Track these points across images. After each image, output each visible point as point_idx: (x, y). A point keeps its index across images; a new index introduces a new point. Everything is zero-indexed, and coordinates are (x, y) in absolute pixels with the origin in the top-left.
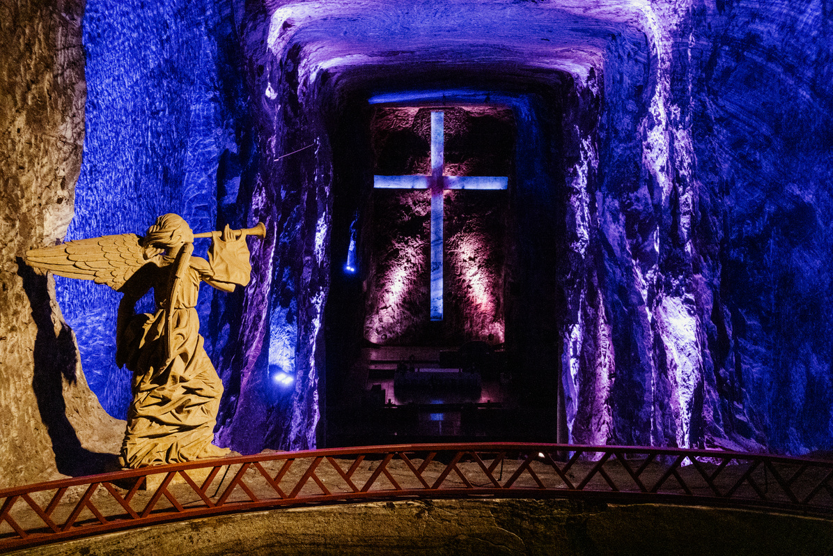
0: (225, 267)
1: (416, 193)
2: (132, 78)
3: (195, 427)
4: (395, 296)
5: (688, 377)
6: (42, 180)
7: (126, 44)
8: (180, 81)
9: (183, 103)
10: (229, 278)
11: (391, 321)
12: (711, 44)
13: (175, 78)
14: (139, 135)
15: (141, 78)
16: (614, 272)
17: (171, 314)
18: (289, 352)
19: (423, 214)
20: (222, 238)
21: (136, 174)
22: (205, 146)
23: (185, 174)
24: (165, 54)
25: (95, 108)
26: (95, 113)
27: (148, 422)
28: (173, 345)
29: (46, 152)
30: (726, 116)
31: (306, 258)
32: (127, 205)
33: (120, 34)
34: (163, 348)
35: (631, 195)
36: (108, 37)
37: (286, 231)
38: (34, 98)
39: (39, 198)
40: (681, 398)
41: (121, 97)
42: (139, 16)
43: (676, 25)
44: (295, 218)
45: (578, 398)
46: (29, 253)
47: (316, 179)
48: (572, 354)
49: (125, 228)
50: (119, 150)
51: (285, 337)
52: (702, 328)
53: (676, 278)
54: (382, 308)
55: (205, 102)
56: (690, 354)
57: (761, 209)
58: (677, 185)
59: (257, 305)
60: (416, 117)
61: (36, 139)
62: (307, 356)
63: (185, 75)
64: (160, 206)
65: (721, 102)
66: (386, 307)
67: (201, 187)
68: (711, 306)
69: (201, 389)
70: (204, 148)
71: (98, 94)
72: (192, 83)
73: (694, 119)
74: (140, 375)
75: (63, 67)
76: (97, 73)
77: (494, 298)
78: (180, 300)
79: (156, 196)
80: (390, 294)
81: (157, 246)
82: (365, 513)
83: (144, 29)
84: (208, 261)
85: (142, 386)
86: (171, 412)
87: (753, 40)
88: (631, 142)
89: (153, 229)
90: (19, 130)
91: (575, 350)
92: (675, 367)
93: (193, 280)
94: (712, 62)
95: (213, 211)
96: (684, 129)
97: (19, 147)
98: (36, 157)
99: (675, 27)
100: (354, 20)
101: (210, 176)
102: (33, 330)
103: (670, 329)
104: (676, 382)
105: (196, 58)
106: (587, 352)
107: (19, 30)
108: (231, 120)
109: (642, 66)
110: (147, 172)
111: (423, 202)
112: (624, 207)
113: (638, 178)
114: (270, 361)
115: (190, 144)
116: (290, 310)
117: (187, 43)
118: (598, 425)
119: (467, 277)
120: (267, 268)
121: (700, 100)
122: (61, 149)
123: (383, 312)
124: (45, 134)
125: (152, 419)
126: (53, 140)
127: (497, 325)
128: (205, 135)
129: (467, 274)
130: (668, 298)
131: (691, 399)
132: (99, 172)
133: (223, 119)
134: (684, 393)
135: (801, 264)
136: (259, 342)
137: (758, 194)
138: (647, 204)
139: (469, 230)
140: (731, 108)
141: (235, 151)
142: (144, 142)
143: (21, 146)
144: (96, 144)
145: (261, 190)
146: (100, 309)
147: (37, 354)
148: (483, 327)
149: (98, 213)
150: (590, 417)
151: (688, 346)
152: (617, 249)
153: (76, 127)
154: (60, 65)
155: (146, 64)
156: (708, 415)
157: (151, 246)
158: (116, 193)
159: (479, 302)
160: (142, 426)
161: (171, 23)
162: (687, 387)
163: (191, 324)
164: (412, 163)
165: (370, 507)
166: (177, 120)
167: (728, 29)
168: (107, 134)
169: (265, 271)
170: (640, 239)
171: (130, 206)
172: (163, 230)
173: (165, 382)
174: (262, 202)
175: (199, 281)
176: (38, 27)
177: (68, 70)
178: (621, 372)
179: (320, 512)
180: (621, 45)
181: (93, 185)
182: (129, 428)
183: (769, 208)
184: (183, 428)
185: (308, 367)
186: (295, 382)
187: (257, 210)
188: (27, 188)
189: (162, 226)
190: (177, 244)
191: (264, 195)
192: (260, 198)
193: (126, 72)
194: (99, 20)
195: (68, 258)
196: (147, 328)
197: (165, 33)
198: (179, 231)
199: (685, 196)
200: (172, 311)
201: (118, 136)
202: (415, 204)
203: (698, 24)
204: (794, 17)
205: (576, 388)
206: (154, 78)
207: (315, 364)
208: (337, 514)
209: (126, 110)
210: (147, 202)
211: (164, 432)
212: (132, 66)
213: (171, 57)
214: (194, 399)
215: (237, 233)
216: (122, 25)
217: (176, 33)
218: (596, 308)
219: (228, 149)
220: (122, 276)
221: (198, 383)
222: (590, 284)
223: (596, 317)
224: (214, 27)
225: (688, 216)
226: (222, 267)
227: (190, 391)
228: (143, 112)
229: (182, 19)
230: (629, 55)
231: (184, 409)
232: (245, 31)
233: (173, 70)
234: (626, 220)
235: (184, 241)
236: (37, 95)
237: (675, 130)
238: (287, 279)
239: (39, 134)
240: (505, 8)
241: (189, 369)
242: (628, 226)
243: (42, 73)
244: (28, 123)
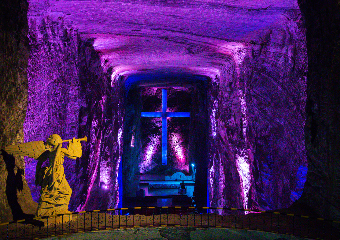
0: (73, 151)
1: (157, 118)
2: (48, 83)
3: (62, 205)
4: (149, 156)
5: (247, 185)
6: (11, 123)
7: (46, 72)
8: (66, 83)
9: (67, 91)
10: (74, 155)
11: (148, 165)
12: (251, 70)
13: (63, 82)
14: (50, 102)
15: (51, 83)
16: (224, 148)
17: (54, 168)
18: (107, 177)
19: (159, 126)
20: (72, 142)
21: (49, 116)
22: (75, 105)
23: (67, 115)
24: (60, 74)
25: (34, 94)
26: (34, 95)
27: (45, 203)
28: (55, 177)
29: (13, 114)
30: (256, 95)
31: (115, 143)
32: (45, 127)
33: (43, 68)
34: (51, 179)
35: (228, 121)
36: (39, 69)
37: (107, 133)
38: (9, 96)
39: (10, 129)
40: (244, 192)
41: (44, 90)
42: (50, 62)
43: (241, 63)
44: (110, 129)
45: (213, 192)
46: (6, 147)
47: (118, 114)
48: (211, 177)
49: (44, 135)
50: (42, 108)
51: (106, 172)
52: (251, 168)
53: (242, 150)
54: (145, 160)
55: (74, 90)
56: (247, 177)
57: (268, 126)
58: (242, 118)
59: (95, 160)
60: (157, 91)
61: (9, 110)
62: (114, 179)
63: (67, 81)
64: (58, 127)
65: (254, 90)
66: (146, 160)
67: (73, 120)
68: (253, 160)
69: (64, 192)
70: (74, 106)
71: (35, 89)
72: (70, 84)
73: (246, 95)
74: (43, 188)
75: (20, 85)
76: (35, 82)
77: (185, 156)
78: (58, 162)
79: (56, 123)
80: (147, 155)
81: (50, 145)
82: (117, 232)
83: (52, 66)
84: (67, 149)
85: (44, 191)
86: (54, 200)
87: (264, 69)
88: (228, 102)
89: (49, 139)
90: (3, 107)
91: (212, 176)
92: (243, 181)
93: (62, 156)
94: (251, 76)
95: (77, 128)
96: (244, 98)
97: (3, 113)
98: (9, 115)
99: (240, 63)
100: (131, 59)
101: (76, 116)
102: (6, 173)
103: (240, 168)
104: (243, 187)
105: (71, 75)
106: (216, 176)
107: (4, 75)
108: (84, 96)
109: (232, 76)
110: (53, 115)
111: (159, 122)
112: (226, 125)
113: (231, 115)
114: (100, 180)
115: (69, 105)
116: (108, 162)
117: (68, 70)
118: (220, 202)
119: (176, 149)
120: (98, 147)
121: (248, 89)
122: (18, 112)
123: (145, 162)
124: (13, 108)
125: (47, 202)
126: (15, 109)
127: (187, 166)
128: (75, 102)
129: (176, 148)
130: (240, 157)
131: (248, 193)
132: (35, 116)
133: (81, 96)
134: (245, 191)
135: (280, 146)
136: (95, 174)
137: (267, 122)
138: (233, 124)
139: (176, 132)
140: (258, 92)
141: (86, 107)
142: (52, 105)
143: (4, 112)
144: (34, 106)
145: (96, 120)
146: (34, 164)
147: (7, 181)
148: (181, 167)
149: (34, 130)
150: (217, 200)
151: (247, 174)
152: (224, 139)
153: (24, 104)
154: (19, 84)
155: (53, 78)
156: (253, 198)
157: (48, 145)
158: (41, 123)
159: (180, 158)
160: (44, 205)
161: (62, 63)
162: (247, 188)
163: (61, 169)
164: (155, 108)
165: (119, 230)
166: (64, 97)
167: (256, 65)
168: (38, 103)
169: (98, 148)
170: (231, 136)
171: (46, 127)
172: (52, 139)
173: (52, 190)
174: (96, 124)
175: (64, 156)
176: (11, 73)
177: (21, 86)
178: (227, 183)
179: (102, 232)
180: (225, 68)
181: (33, 120)
182: (39, 206)
183: (270, 126)
184: (58, 205)
185: (115, 182)
186: (110, 188)
187: (94, 127)
188: (6, 126)
189: (52, 138)
190: (56, 144)
191: (97, 121)
192: (96, 122)
193: (45, 81)
194: (36, 64)
195: (19, 149)
196: (46, 172)
197: (60, 67)
198: (58, 140)
199: (245, 121)
200: (54, 166)
201: (42, 103)
202: (156, 122)
203: (247, 63)
204: (276, 62)
205: (213, 189)
206: (56, 83)
207: (118, 181)
208: (107, 233)
209: (45, 94)
210: (53, 126)
211: (51, 206)
212: (48, 79)
213: (62, 75)
214: (61, 195)
215: (77, 140)
216: (44, 65)
217: (64, 67)
218: (219, 160)
219: (83, 106)
220: (38, 154)
221: (63, 190)
222: (217, 152)
223: (219, 163)
224: (78, 64)
225: (246, 128)
226: (72, 151)
227: (60, 193)
228: (52, 94)
229: (66, 62)
230: (227, 72)
231: (58, 199)
232: (91, 64)
233: (63, 79)
234: (227, 129)
235: (59, 143)
236: (10, 95)
237: (241, 99)
238: (107, 151)
239: (10, 108)
240: (184, 55)
241: (60, 185)
242: (228, 131)
243: (12, 88)
244: (7, 104)
